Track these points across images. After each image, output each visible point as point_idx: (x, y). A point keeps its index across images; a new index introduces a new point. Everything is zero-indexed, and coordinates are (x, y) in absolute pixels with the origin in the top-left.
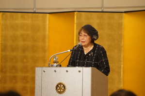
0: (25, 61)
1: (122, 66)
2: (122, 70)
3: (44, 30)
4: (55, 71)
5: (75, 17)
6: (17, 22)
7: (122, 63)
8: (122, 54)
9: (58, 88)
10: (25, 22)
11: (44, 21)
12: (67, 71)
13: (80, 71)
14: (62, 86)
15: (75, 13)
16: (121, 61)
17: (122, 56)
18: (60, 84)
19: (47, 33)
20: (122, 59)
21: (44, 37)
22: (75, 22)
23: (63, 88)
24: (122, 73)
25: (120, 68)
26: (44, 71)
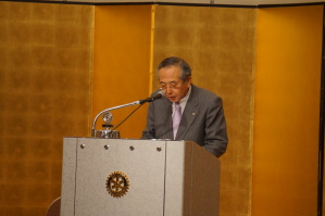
0: (43, 107)
1: (252, 122)
2: (251, 132)
3: (86, 41)
4: (106, 147)
5: (153, 14)
6: (25, 22)
7: (251, 116)
8: (253, 98)
9: (112, 184)
10: (43, 22)
11: (86, 21)
12: (132, 148)
13: (159, 149)
14: (120, 180)
15: (153, 7)
16: (249, 113)
17: (252, 102)
18: (117, 175)
19: (92, 47)
20: (252, 109)
21: (85, 55)
22: (153, 27)
23: (122, 185)
24: (251, 138)
25: (247, 127)
26: (82, 147)
